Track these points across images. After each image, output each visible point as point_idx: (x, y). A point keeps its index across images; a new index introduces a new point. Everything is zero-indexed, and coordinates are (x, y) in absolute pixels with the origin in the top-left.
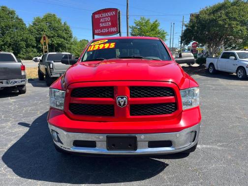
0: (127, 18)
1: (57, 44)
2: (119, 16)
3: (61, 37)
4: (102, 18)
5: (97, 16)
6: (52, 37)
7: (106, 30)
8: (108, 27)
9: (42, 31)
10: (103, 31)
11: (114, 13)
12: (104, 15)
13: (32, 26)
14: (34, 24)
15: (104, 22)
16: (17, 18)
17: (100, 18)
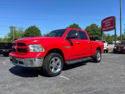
0: (121, 20)
1: (95, 37)
2: (115, 20)
3: (97, 34)
4: (106, 22)
5: (104, 22)
6: (93, 34)
7: (108, 28)
8: (109, 27)
9: (89, 32)
10: (106, 29)
11: (112, 19)
12: (107, 21)
13: (85, 30)
14: (86, 29)
15: (107, 24)
16: (79, 28)
17: (105, 22)
